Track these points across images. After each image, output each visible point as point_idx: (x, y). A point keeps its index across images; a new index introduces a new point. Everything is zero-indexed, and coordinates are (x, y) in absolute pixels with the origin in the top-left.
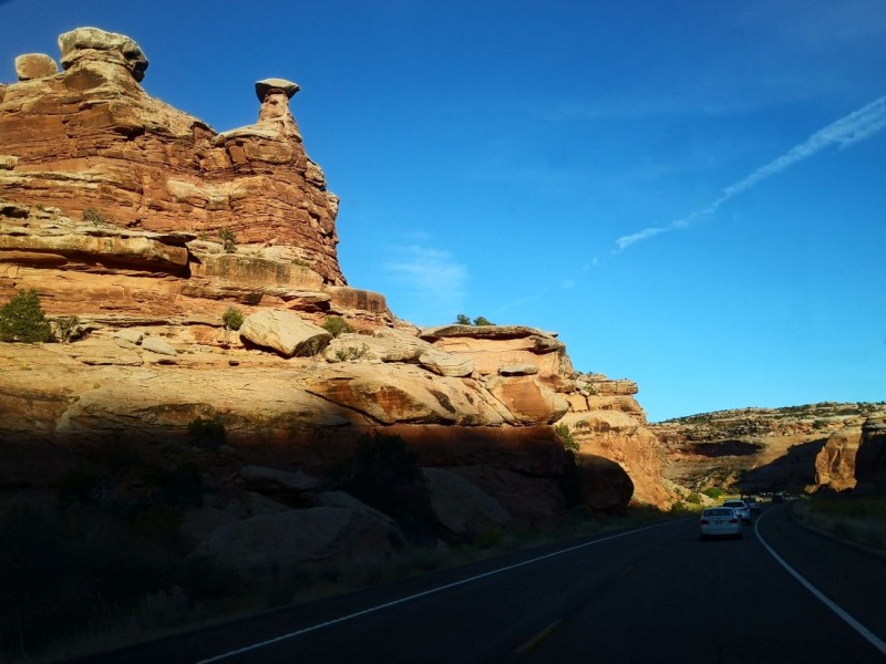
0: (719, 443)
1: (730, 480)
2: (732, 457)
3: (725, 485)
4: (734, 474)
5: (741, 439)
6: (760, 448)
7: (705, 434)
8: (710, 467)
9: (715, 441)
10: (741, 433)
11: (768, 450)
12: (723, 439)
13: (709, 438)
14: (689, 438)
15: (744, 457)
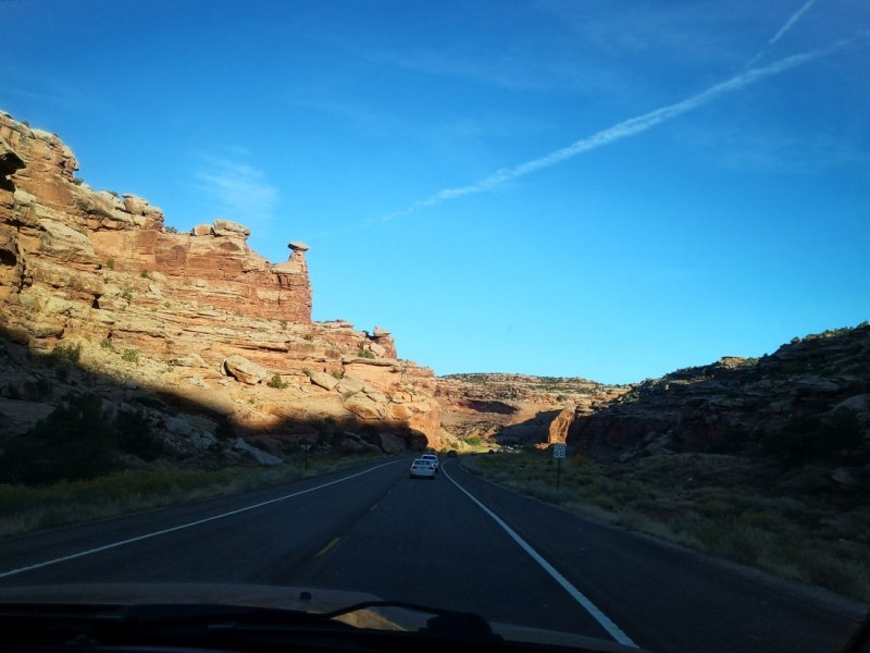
0: (487, 403)
1: (491, 432)
2: (496, 414)
3: (486, 435)
4: (494, 428)
5: (504, 401)
6: (516, 410)
7: (479, 393)
8: (478, 420)
9: (485, 400)
10: (505, 396)
11: (521, 413)
12: (492, 399)
13: (481, 397)
14: (466, 395)
15: (505, 416)
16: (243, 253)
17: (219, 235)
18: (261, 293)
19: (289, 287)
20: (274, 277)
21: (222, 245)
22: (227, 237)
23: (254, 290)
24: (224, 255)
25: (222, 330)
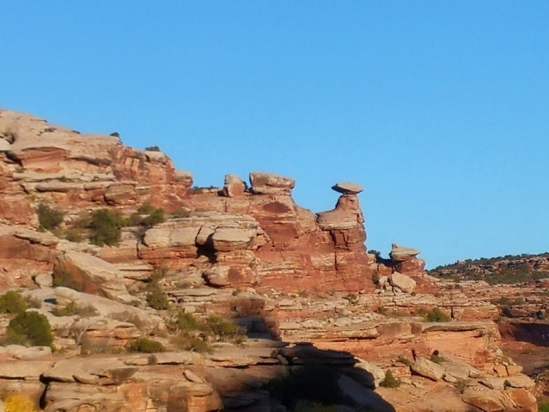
16: (294, 214)
17: (260, 193)
18: (317, 260)
19: (347, 246)
20: (326, 234)
21: (266, 207)
22: (271, 196)
23: (308, 259)
24: (271, 219)
25: (308, 323)
